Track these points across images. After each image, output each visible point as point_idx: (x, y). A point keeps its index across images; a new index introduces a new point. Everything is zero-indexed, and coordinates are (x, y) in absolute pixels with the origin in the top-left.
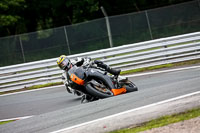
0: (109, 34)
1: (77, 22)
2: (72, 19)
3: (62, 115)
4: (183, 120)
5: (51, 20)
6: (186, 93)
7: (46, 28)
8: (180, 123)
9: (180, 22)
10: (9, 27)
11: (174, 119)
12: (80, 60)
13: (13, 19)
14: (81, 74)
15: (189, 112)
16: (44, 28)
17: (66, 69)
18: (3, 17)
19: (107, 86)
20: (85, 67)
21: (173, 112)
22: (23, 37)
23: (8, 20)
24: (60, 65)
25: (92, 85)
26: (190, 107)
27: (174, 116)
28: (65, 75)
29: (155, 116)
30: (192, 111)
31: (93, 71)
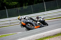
0: (45, 8)
2: (34, 3)
5: (27, 3)
7: (26, 6)
10: (15, 5)
13: (16, 3)
14: (25, 22)
16: (25, 6)
18: (13, 2)
20: (26, 20)
22: (19, 9)
23: (15, 3)
24: (19, 19)
25: (28, 25)
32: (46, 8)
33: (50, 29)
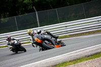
0: (38, 20)
1: (22, 14)
3: (14, 62)
4: (75, 63)
5: (8, 13)
6: (77, 50)
8: (73, 65)
9: (73, 14)
11: (70, 63)
12: (39, 31)
14: (40, 38)
15: (78, 59)
17: (32, 35)
19: (52, 44)
20: (42, 34)
21: (70, 60)
25: (46, 43)
26: (78, 57)
27: (70, 61)
28: (31, 39)
29: (61, 61)
30: (79, 59)
31: (45, 36)
32: (39, 22)
33: (45, 56)
